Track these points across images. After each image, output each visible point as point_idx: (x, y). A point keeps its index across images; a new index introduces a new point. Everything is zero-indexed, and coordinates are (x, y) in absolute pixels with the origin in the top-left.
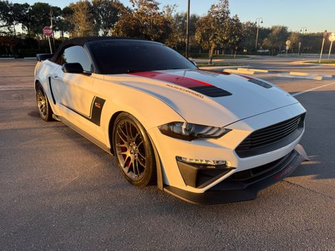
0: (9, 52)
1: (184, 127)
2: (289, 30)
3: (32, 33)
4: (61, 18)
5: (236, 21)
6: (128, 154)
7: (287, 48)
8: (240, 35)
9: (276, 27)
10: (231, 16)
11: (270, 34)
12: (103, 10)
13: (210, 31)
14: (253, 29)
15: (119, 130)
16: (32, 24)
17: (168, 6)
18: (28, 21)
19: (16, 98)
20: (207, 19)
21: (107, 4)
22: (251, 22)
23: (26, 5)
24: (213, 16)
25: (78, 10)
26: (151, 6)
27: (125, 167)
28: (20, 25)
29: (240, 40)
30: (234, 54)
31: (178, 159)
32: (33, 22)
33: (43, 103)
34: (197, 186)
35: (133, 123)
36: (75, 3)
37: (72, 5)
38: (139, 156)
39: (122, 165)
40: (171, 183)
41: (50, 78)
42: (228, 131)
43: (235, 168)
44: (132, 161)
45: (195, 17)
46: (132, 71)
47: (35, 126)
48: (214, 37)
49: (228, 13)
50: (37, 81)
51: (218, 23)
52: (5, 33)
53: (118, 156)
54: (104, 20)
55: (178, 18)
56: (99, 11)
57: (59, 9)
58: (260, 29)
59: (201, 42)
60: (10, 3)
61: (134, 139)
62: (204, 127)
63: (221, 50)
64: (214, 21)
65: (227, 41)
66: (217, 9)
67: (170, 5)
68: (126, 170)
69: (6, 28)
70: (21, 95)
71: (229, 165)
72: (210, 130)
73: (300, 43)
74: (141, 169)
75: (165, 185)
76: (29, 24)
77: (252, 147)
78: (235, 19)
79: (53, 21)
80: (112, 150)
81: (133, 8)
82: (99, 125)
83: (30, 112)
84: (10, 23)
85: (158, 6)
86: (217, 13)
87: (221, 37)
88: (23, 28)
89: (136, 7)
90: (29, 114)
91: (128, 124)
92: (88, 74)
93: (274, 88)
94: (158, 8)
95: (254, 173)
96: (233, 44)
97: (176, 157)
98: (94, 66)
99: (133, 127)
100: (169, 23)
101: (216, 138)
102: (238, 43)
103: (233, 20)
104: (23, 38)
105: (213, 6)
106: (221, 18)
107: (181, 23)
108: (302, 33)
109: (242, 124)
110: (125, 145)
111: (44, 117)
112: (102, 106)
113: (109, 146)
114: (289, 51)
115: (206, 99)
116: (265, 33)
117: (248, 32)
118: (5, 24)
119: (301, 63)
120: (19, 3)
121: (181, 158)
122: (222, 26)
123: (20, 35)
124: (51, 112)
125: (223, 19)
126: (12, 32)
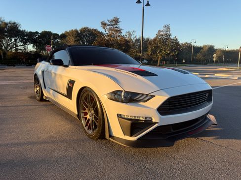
0: (23, 62)
1: (123, 94)
2: (215, 48)
3: (39, 50)
4: (59, 40)
5: (175, 41)
6: (88, 116)
7: (214, 60)
8: (178, 50)
9: (206, 46)
10: (172, 37)
11: (202, 50)
12: (86, 36)
13: (157, 47)
14: (189, 47)
15: (83, 100)
16: (40, 44)
17: (129, 32)
18: (37, 43)
19: (22, 88)
20: (155, 39)
21: (89, 32)
22: (188, 42)
23: (37, 33)
24: (160, 37)
25: (70, 35)
26: (117, 31)
27: (86, 126)
28: (32, 45)
29: (178, 53)
30: (175, 64)
31: (119, 116)
32: (40, 43)
33: (38, 89)
34: (131, 135)
35: (91, 94)
36: (68, 31)
37: (67, 32)
38: (95, 117)
39: (84, 125)
40: (115, 134)
41: (43, 71)
42: (153, 96)
43: (158, 123)
44: (90, 121)
45: (148, 39)
46: (96, 64)
47: (31, 104)
48: (160, 52)
49: (170, 35)
50: (36, 75)
51: (163, 42)
52: (21, 50)
53: (82, 119)
54: (87, 42)
55: (137, 40)
56: (84, 36)
57: (58, 35)
58: (194, 47)
59: (151, 54)
60: (26, 31)
61: (92, 105)
62: (138, 94)
63: (166, 61)
64: (160, 41)
65: (169, 54)
66: (162, 33)
67: (130, 31)
68: (86, 128)
69: (23, 47)
70: (26, 86)
71: (154, 121)
72: (141, 96)
73: (224, 56)
74: (96, 126)
75: (111, 136)
76: (38, 44)
77: (170, 109)
78: (175, 39)
79: (53, 43)
80: (79, 116)
81: (105, 33)
82: (71, 99)
83: (29, 96)
84: (25, 44)
85: (122, 31)
86: (162, 35)
87: (165, 51)
88: (33, 47)
89: (107, 32)
90: (28, 97)
91: (88, 95)
92: (67, 66)
93: (190, 74)
94: (121, 33)
95: (174, 130)
96: (173, 56)
97: (118, 115)
98: (71, 62)
99: (91, 97)
100: (129, 42)
101: (145, 101)
102: (177, 55)
103: (173, 40)
104: (33, 53)
105: (159, 31)
106: (165, 39)
107: (138, 44)
108: (224, 49)
109: (162, 92)
110: (87, 111)
111: (38, 98)
112: (73, 86)
113: (77, 113)
114: (216, 62)
115: (139, 77)
116: (198, 50)
117: (186, 49)
118: (21, 44)
119: (224, 69)
120: (32, 31)
121: (121, 115)
122: (166, 44)
123: (31, 52)
124: (42, 94)
125: (167, 39)
126: (25, 49)
